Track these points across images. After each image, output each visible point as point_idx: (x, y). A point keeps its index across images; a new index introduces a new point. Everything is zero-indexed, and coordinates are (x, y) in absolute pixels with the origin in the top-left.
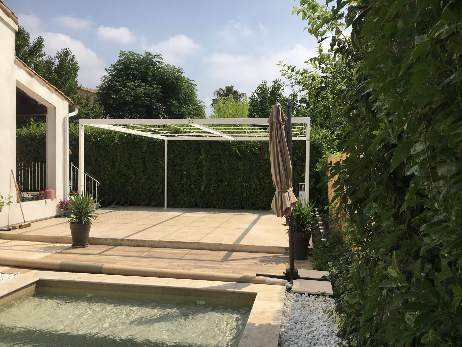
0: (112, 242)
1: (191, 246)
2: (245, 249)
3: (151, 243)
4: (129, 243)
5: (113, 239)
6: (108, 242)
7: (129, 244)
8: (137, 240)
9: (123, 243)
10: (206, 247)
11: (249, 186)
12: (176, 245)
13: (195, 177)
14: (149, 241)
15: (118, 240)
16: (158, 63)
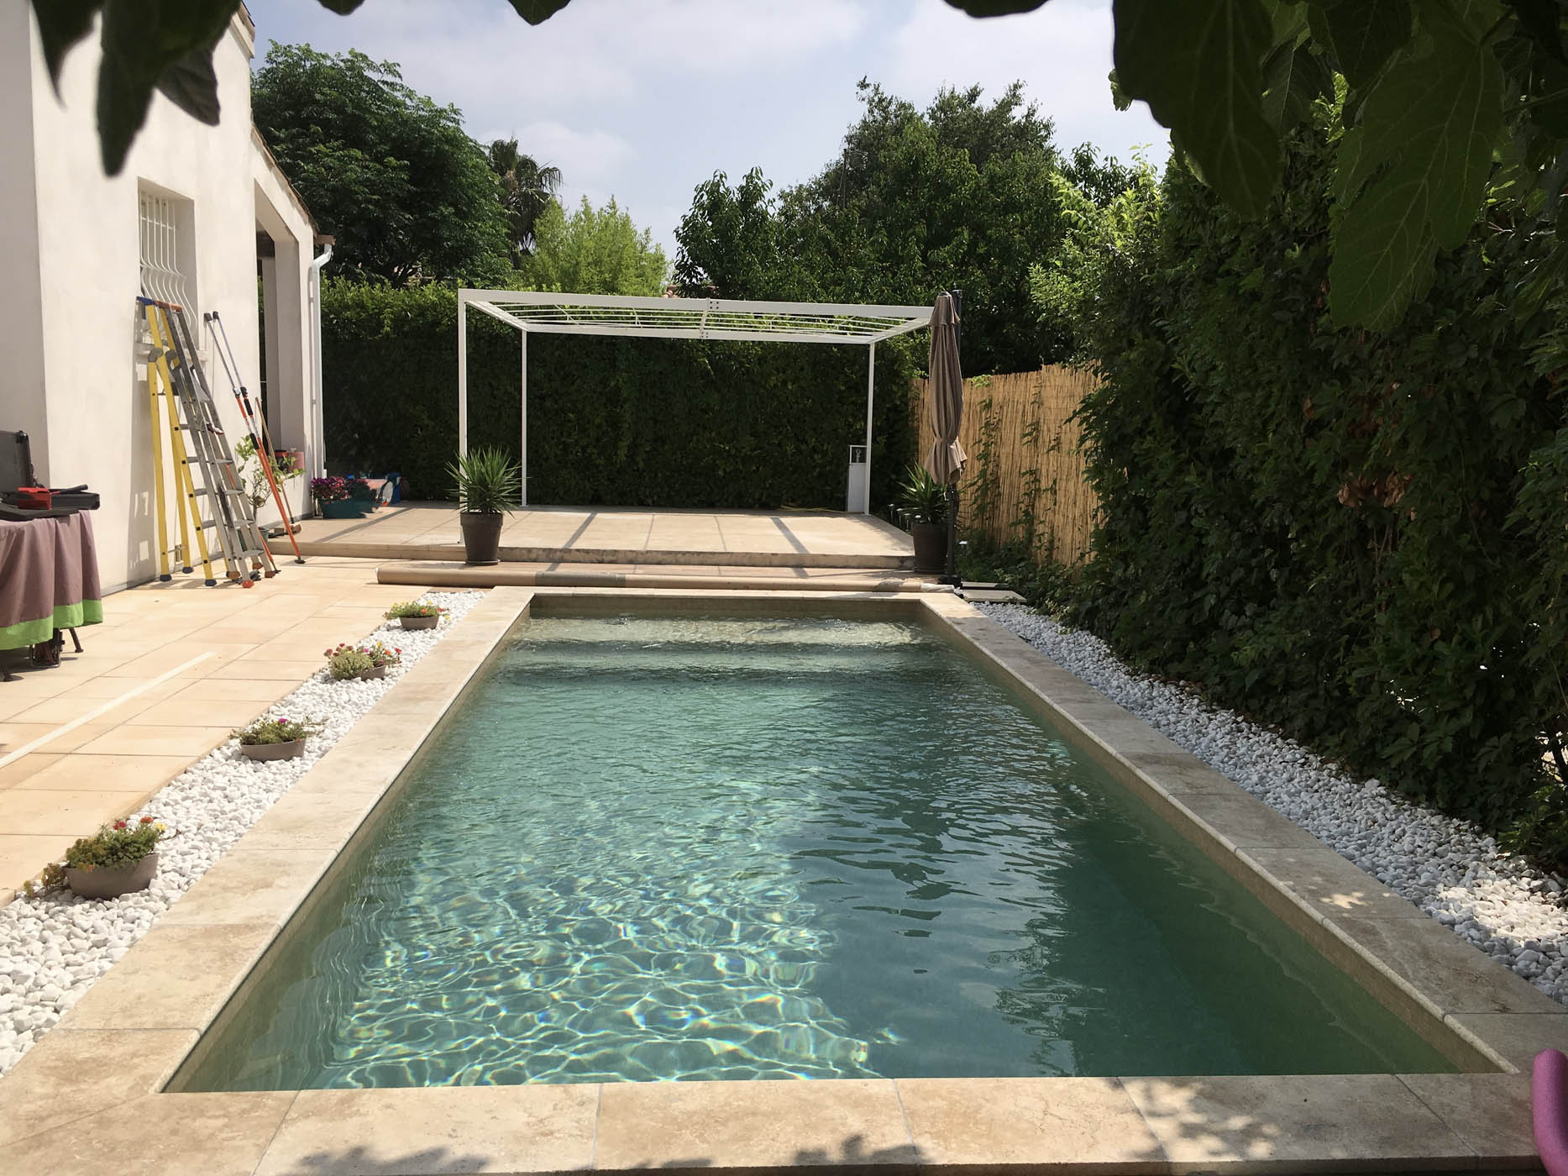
0: (543, 555)
1: (715, 559)
2: (823, 563)
3: (630, 556)
4: (580, 556)
5: (544, 550)
6: (533, 556)
7: (581, 559)
8: (598, 550)
9: (567, 556)
10: (745, 561)
11: (733, 452)
12: (681, 558)
13: (599, 426)
14: (625, 551)
15: (556, 550)
16: (385, 88)
